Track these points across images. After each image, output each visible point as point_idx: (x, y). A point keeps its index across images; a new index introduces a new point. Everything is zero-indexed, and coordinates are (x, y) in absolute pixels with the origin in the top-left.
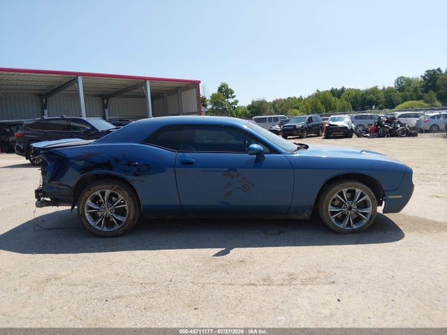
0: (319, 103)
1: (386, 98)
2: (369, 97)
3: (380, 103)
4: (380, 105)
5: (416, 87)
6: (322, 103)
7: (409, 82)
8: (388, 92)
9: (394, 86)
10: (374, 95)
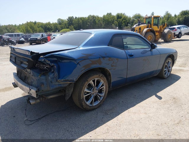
0: (29, 28)
1: (54, 27)
2: (48, 26)
3: (53, 29)
4: (53, 30)
5: (66, 23)
6: (30, 28)
7: (63, 21)
8: (55, 25)
9: (57, 22)
10: (49, 25)
